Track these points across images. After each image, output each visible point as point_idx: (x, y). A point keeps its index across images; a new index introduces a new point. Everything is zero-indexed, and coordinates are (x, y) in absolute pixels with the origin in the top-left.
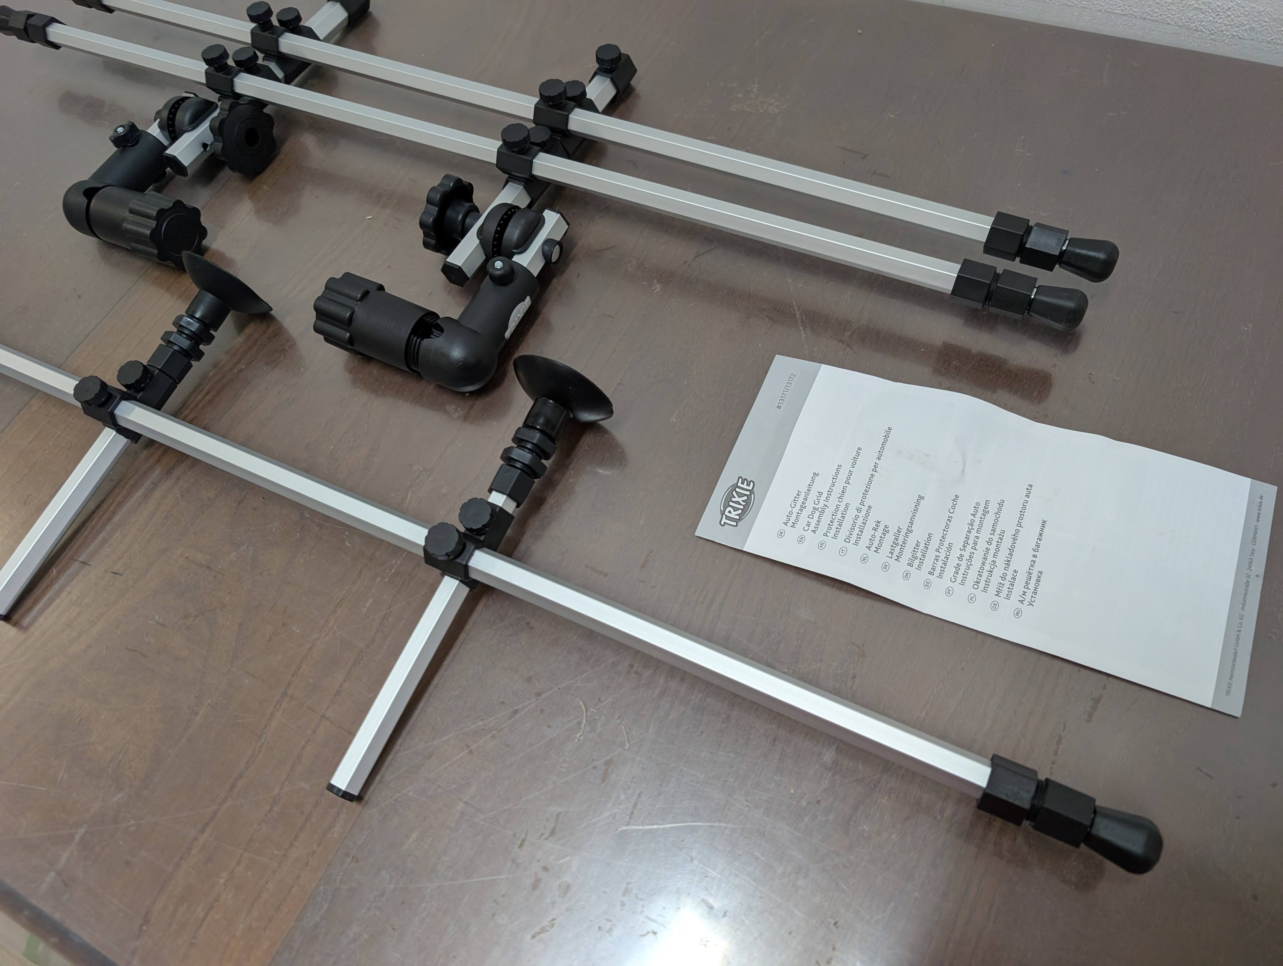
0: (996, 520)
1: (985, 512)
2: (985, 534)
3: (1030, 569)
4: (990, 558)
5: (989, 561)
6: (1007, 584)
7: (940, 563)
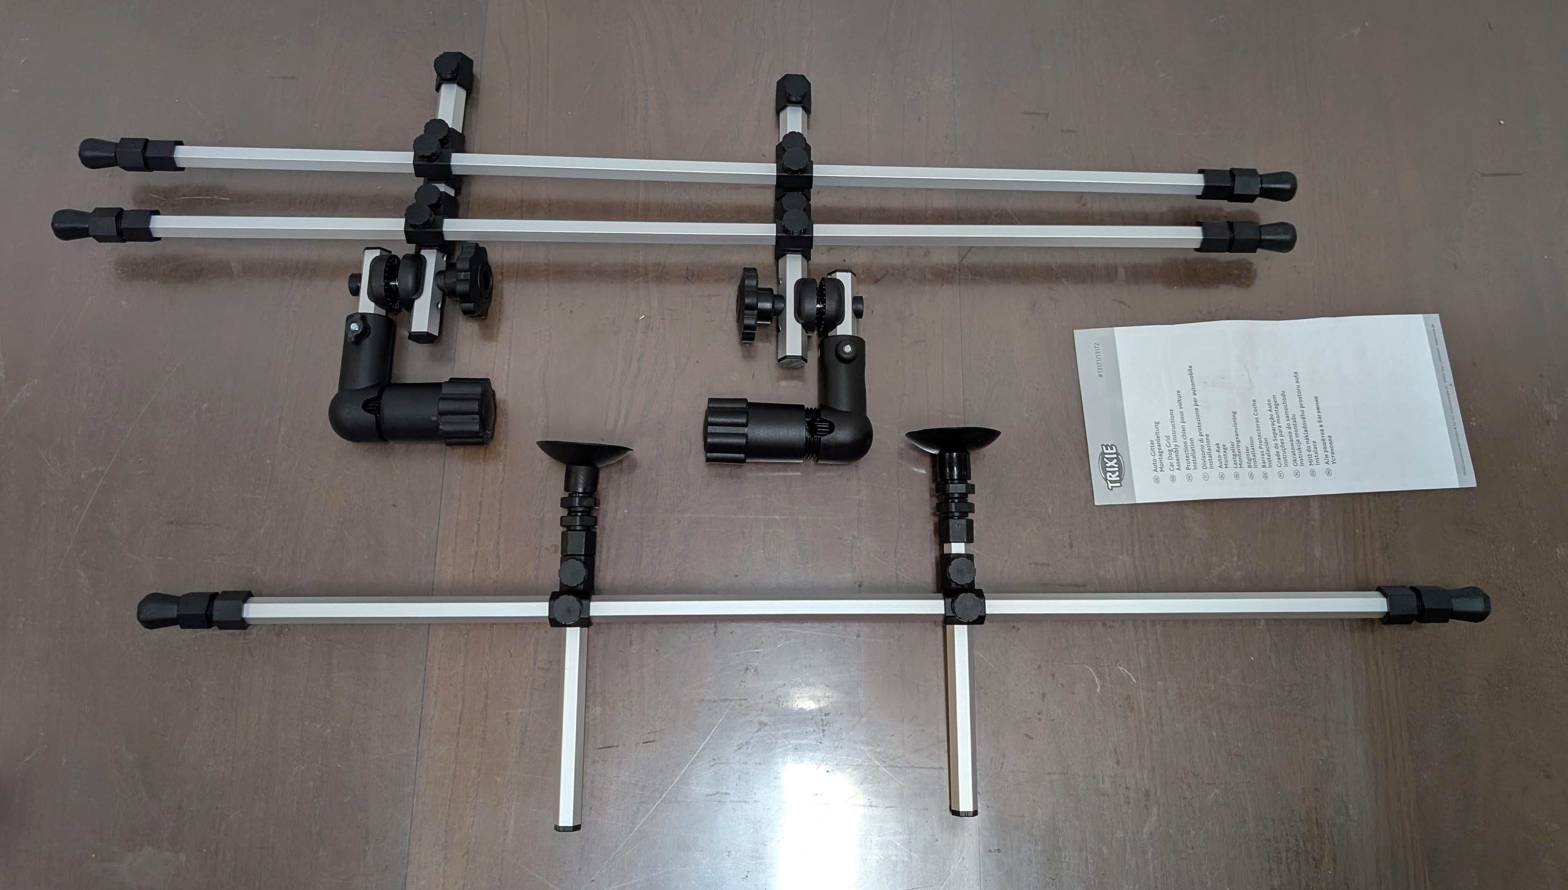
0: (1286, 409)
1: (1277, 405)
2: (1284, 423)
3: (1322, 437)
4: (1295, 439)
5: (1295, 442)
6: (1313, 453)
7: (1266, 457)
